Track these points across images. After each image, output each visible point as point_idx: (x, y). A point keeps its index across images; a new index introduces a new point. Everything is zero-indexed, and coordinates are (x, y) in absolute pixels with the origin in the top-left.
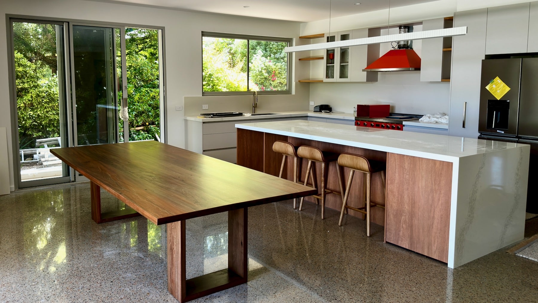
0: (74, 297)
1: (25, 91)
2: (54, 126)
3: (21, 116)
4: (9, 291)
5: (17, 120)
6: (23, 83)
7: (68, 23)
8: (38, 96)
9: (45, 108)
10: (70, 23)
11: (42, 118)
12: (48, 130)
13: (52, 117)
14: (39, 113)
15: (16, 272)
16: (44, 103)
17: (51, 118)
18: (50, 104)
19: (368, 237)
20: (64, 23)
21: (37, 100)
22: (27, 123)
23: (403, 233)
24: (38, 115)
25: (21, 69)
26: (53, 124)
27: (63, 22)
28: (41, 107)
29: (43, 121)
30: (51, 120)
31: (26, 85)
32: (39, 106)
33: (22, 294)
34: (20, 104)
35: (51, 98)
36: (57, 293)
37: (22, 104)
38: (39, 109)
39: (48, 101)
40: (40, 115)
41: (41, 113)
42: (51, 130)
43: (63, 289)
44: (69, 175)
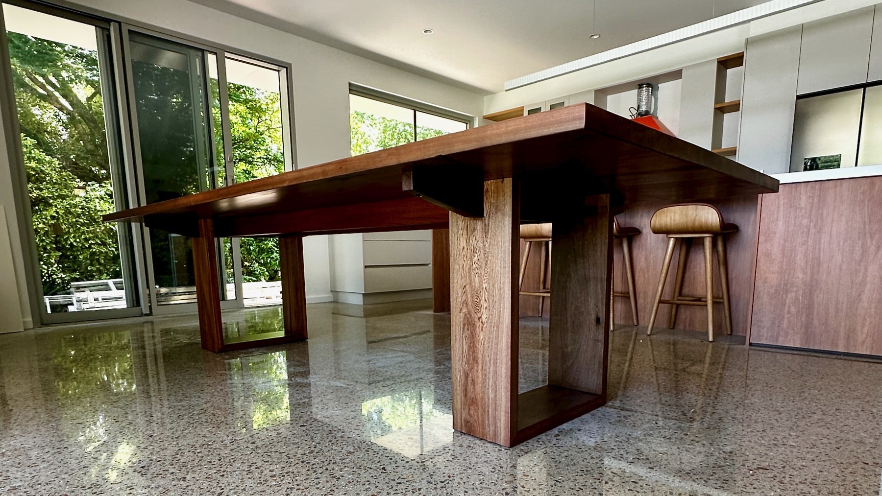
0: (220, 460)
1: (45, 202)
2: (100, 264)
3: (41, 244)
4: (19, 466)
5: (35, 252)
6: (41, 190)
7: (120, 23)
8: (68, 212)
9: (83, 233)
10: (122, 24)
11: (78, 250)
12: (89, 269)
13: (95, 248)
14: (72, 240)
15: (41, 428)
16: (80, 225)
17: (94, 250)
18: (91, 227)
19: (711, 342)
20: (112, 24)
21: (68, 219)
22: (53, 256)
23: (789, 322)
24: (71, 244)
25: (33, 164)
26: (98, 260)
27: (108, 21)
28: (75, 232)
29: (81, 254)
30: (93, 254)
31: (45, 193)
32: (71, 230)
33: (60, 467)
34: (38, 225)
35: (91, 218)
36: (167, 457)
37: (42, 224)
38: (72, 235)
39: (86, 222)
40: (75, 244)
41: (75, 241)
42: (94, 269)
43: (182, 448)
44: (138, 304)
